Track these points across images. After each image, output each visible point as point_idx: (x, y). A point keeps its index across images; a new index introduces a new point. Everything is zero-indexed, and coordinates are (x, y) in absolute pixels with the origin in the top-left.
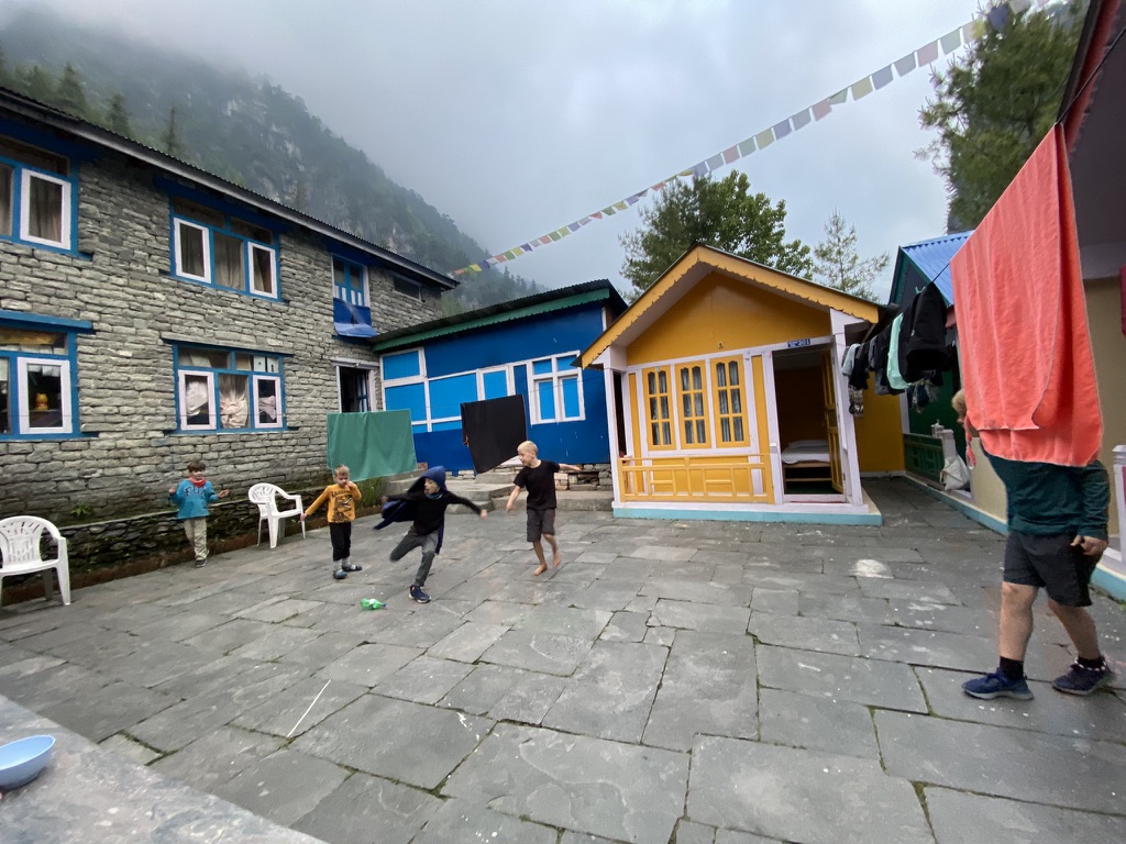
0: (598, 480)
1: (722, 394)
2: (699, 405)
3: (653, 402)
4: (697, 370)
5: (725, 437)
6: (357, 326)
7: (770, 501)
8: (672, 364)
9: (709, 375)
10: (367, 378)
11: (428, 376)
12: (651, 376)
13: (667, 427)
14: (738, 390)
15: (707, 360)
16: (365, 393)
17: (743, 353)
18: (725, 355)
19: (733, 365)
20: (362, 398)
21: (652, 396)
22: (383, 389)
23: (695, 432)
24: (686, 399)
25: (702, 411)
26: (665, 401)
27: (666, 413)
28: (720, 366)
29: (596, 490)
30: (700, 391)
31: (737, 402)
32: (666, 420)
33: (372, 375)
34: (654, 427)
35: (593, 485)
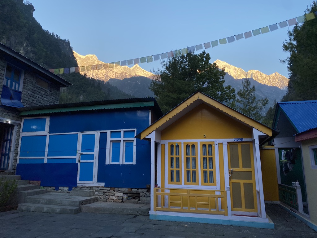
0: (139, 197)
1: (205, 159)
2: (194, 163)
3: (172, 159)
4: (194, 146)
5: (205, 180)
6: (13, 101)
7: (225, 214)
8: (182, 142)
9: (199, 149)
10: (12, 130)
11: (50, 132)
12: (172, 146)
13: (178, 172)
14: (212, 158)
15: (199, 142)
16: (9, 138)
17: (215, 141)
18: (207, 141)
19: (210, 146)
20: (7, 140)
21: (172, 156)
22: (21, 136)
23: (191, 177)
24: (188, 159)
25: (195, 166)
26: (178, 159)
27: (178, 166)
28: (204, 146)
29: (137, 203)
30: (194, 156)
31: (211, 163)
32: (178, 169)
33: (16, 128)
34: (172, 172)
35: (136, 200)
